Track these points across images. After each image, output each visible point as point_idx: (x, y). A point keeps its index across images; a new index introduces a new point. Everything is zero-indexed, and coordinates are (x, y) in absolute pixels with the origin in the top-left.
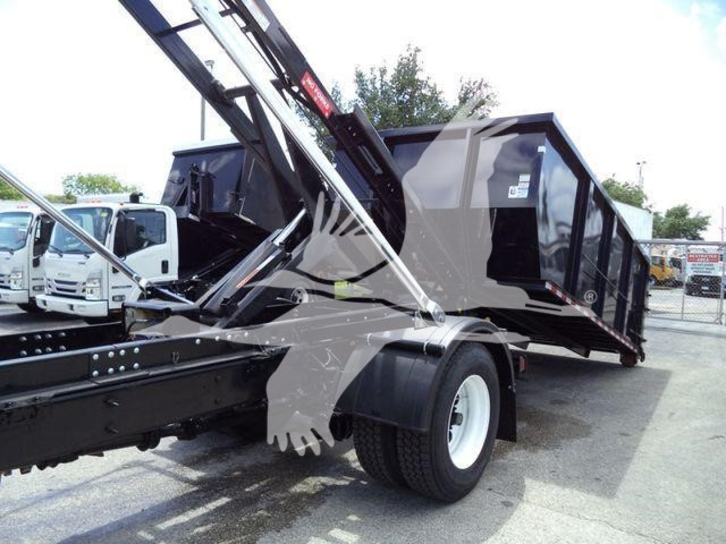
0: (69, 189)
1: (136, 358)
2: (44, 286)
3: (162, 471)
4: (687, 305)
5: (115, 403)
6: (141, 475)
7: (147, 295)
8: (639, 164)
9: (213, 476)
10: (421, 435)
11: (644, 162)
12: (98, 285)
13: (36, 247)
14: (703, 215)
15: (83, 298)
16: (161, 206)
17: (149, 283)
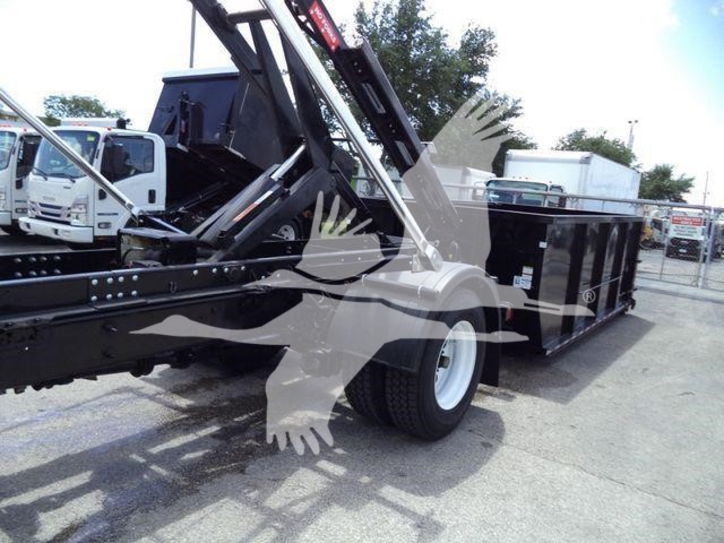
0: (51, 110)
1: (134, 286)
2: (27, 209)
3: (152, 398)
4: (666, 267)
5: (114, 329)
6: (131, 400)
7: (139, 223)
8: (630, 122)
9: (202, 404)
10: (410, 375)
11: (636, 121)
12: (84, 211)
13: (20, 168)
14: (686, 177)
15: (68, 223)
16: (149, 134)
17: (142, 211)
